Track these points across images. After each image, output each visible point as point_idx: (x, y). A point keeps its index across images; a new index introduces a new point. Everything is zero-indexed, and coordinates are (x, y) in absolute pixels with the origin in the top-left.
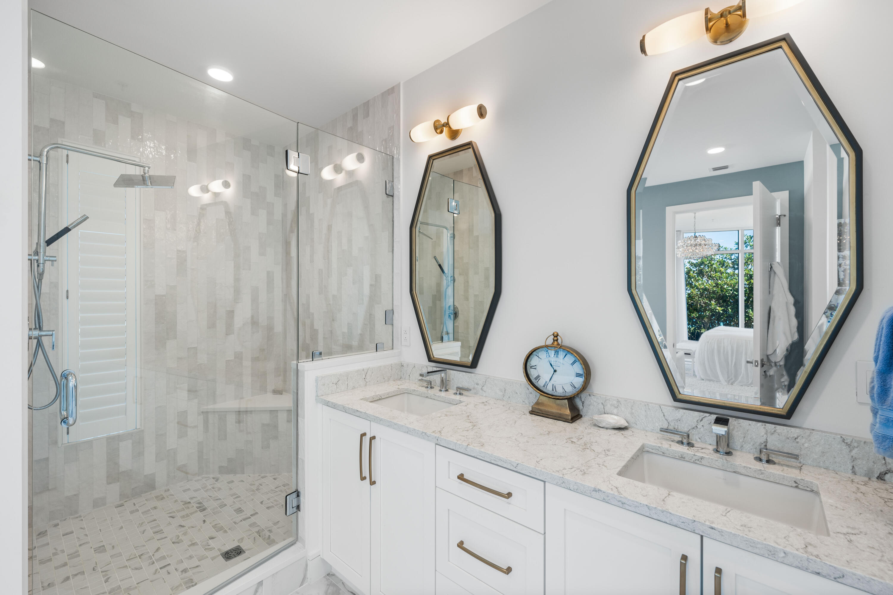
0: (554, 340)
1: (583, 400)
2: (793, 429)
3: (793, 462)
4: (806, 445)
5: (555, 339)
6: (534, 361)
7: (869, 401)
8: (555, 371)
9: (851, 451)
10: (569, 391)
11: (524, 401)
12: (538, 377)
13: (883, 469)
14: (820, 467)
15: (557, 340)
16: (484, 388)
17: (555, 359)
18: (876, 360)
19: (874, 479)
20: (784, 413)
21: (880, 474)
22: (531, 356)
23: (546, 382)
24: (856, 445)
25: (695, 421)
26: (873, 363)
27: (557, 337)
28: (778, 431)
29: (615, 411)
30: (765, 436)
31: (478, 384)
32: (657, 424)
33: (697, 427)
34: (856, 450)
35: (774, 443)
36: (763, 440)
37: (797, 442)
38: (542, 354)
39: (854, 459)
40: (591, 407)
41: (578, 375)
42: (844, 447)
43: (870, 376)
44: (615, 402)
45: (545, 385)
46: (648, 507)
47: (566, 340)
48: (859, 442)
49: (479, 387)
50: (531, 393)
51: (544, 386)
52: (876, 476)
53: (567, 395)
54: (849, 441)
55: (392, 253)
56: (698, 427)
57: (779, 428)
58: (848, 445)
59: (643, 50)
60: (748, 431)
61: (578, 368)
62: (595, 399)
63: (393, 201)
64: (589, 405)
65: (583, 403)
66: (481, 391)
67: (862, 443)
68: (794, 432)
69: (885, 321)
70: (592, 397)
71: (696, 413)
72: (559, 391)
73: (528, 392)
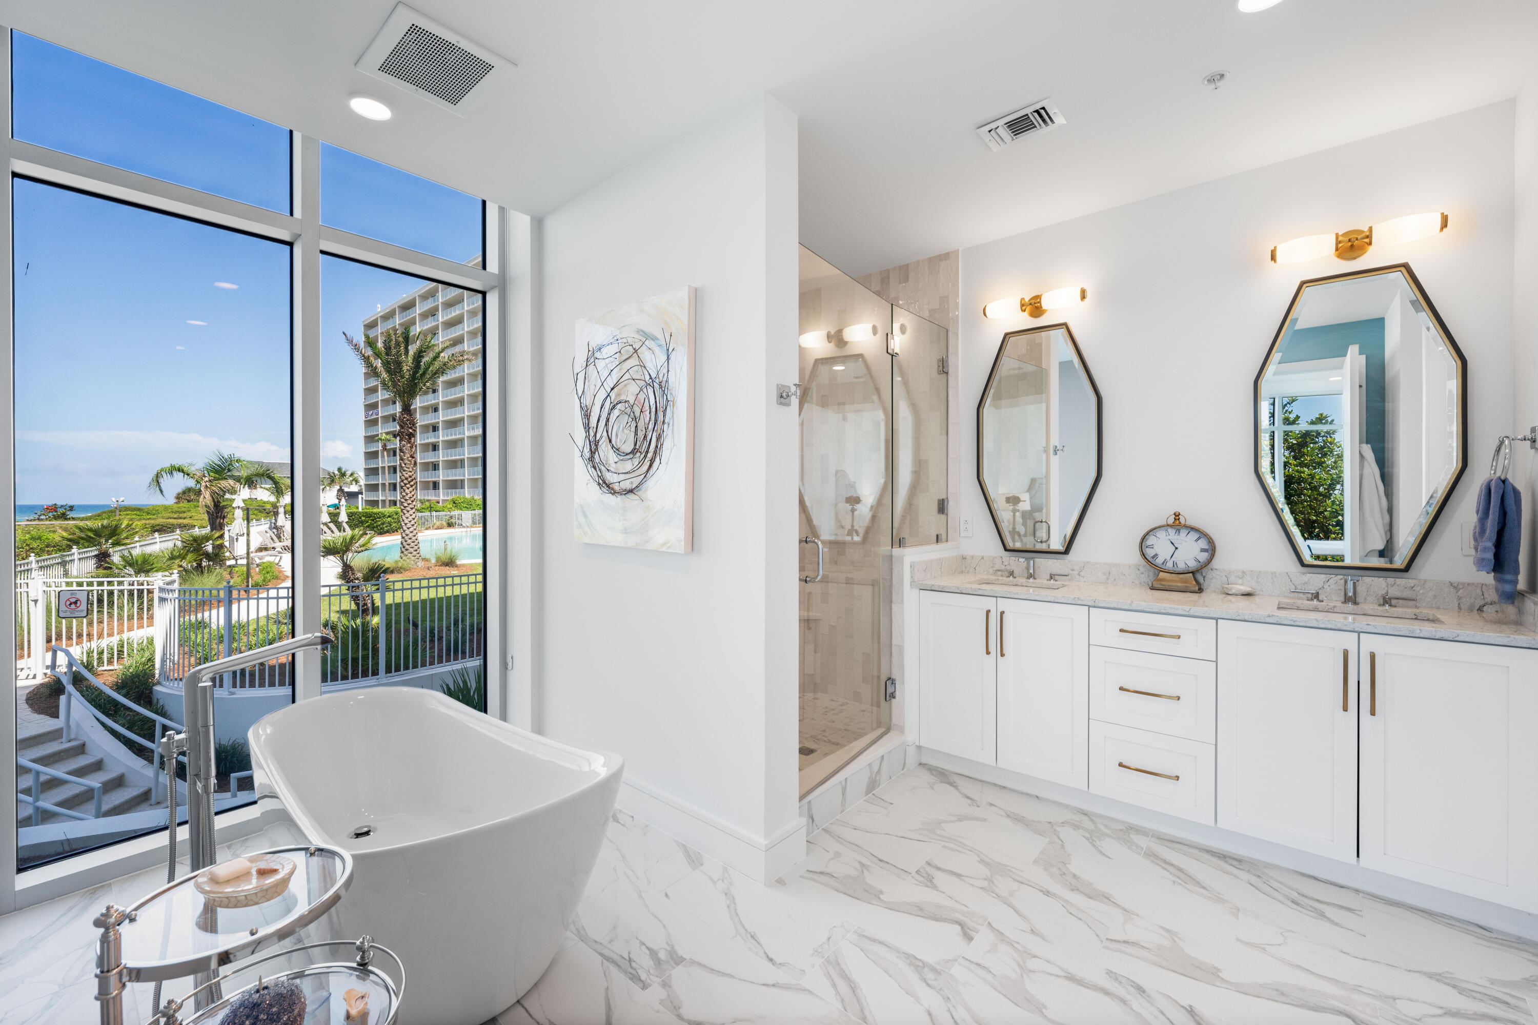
0: (1175, 519)
1: (1204, 575)
2: (1410, 581)
3: (1411, 603)
4: (1421, 592)
5: (1177, 518)
6: (1151, 540)
7: (1473, 552)
8: (1176, 548)
9: (1457, 592)
10: (1192, 564)
11: (1133, 582)
12: (1156, 556)
13: (1482, 603)
14: (1432, 608)
15: (1179, 519)
16: (1082, 573)
17: (1176, 537)
18: (1477, 512)
19: (1475, 612)
20: (1402, 567)
21: (1480, 606)
22: (1147, 537)
23: (1165, 560)
24: (1461, 587)
25: (1322, 582)
26: (1476, 515)
27: (1178, 516)
28: (1398, 583)
29: (1240, 581)
30: (1386, 588)
31: (1073, 570)
32: (1284, 589)
33: (1323, 587)
34: (1461, 590)
35: (1393, 592)
36: (1384, 592)
37: (1414, 590)
38: (1161, 534)
39: (1459, 598)
40: (1214, 580)
41: (1203, 550)
42: (1452, 589)
43: (1473, 525)
44: (1240, 574)
45: (1165, 562)
46: (1317, 620)
47: (1189, 518)
48: (1463, 584)
49: (1076, 573)
50: (1143, 573)
51: (1163, 564)
52: (1477, 609)
53: (1190, 569)
54: (1456, 585)
55: (945, 436)
56: (1325, 587)
57: (1398, 581)
58: (1455, 588)
59: (1273, 258)
60: (1371, 585)
61: (1203, 544)
62: (1218, 573)
63: (947, 379)
64: (1211, 579)
65: (1204, 577)
66: (1077, 577)
67: (1466, 585)
68: (1411, 582)
69: (1484, 486)
70: (1214, 571)
71: (1323, 576)
72: (1181, 566)
73: (1138, 572)
